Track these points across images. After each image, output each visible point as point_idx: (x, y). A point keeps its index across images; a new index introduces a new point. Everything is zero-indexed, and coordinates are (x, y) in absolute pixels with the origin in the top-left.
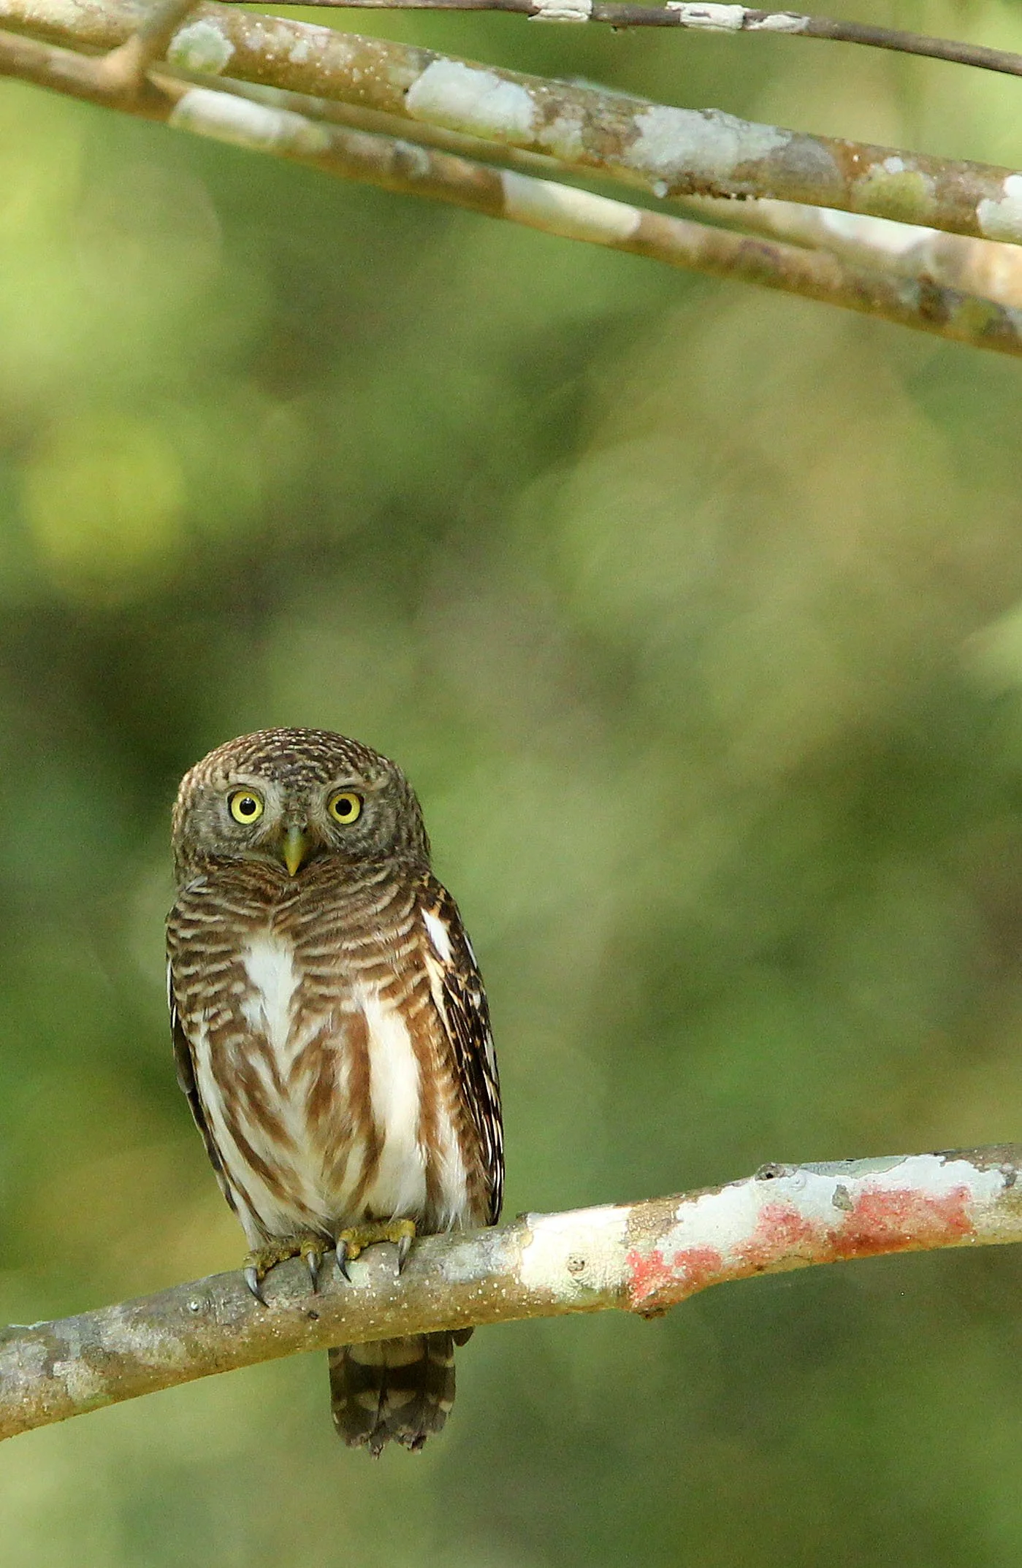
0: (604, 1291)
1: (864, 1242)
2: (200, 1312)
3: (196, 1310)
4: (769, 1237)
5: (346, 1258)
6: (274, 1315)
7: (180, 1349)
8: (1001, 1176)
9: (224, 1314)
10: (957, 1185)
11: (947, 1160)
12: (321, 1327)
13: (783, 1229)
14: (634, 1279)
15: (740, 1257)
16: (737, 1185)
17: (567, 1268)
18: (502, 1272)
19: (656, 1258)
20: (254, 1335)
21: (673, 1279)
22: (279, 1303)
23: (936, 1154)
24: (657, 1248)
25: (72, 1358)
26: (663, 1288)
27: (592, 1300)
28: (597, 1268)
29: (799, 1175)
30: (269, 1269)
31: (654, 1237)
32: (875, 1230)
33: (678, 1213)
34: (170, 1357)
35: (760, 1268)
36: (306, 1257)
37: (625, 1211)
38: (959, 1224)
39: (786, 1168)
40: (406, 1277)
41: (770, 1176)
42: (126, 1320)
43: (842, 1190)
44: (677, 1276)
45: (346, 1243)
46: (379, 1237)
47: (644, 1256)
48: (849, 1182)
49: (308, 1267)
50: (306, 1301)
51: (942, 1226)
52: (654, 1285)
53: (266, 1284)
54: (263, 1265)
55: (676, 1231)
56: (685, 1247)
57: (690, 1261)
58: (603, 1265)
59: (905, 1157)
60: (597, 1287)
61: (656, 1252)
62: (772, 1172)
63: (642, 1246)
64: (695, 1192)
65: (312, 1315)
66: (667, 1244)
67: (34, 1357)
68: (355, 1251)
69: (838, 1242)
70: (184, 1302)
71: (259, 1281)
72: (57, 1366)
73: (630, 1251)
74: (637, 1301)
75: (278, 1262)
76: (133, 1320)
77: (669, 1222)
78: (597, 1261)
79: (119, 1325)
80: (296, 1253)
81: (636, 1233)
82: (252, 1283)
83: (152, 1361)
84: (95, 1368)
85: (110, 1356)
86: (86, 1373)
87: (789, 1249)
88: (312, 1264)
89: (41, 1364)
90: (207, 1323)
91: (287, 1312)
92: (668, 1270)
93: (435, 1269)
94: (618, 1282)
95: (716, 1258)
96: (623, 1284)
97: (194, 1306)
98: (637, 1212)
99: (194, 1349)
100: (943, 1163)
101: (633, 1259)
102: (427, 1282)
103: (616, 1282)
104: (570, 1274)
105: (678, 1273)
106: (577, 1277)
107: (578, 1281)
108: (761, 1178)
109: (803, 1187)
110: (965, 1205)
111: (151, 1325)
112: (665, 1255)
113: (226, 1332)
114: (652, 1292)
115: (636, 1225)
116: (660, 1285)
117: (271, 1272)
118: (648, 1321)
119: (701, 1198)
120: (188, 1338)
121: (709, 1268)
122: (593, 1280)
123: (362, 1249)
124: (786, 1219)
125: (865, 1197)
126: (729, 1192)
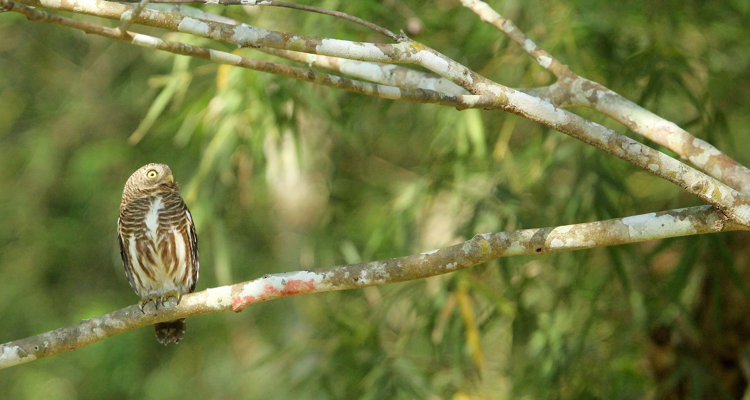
0: (227, 307)
1: (290, 293)
2: (128, 315)
3: (127, 315)
4: (266, 292)
5: (163, 301)
6: (147, 315)
7: (124, 324)
8: (322, 276)
9: (134, 315)
10: (311, 278)
11: (309, 272)
12: (158, 318)
13: (270, 290)
14: (234, 304)
15: (259, 297)
16: (258, 280)
17: (217, 302)
18: (201, 303)
19: (239, 298)
20: (142, 320)
21: (243, 303)
22: (148, 312)
23: (306, 271)
24: (239, 296)
25: (98, 327)
26: (241, 305)
27: (223, 309)
28: (225, 301)
29: (273, 277)
30: (145, 304)
31: (238, 293)
32: (292, 290)
33: (244, 287)
34: (121, 326)
35: (264, 300)
36: (154, 301)
37: (231, 287)
38: (312, 288)
39: (270, 275)
40: (179, 305)
41: (266, 277)
42: (110, 318)
43: (283, 280)
44: (244, 302)
45: (163, 298)
46: (171, 295)
47: (236, 298)
48: (285, 278)
49: (155, 304)
50: (154, 312)
51: (308, 288)
52: (238, 305)
53: (144, 308)
54: (143, 304)
55: (244, 291)
56: (246, 295)
57: (247, 299)
58: (226, 300)
59: (298, 272)
60: (225, 306)
61: (239, 297)
62: (266, 276)
63: (236, 296)
64: (248, 282)
65: (156, 315)
66: (241, 295)
67: (89, 327)
68: (165, 299)
69: (283, 293)
70: (125, 313)
71: (143, 307)
72: (94, 329)
73: (232, 297)
74: (235, 308)
75: (147, 302)
76: (113, 318)
77: (242, 290)
78: (225, 300)
79: (109, 319)
80: (152, 300)
81: (234, 292)
82: (141, 308)
83: (118, 327)
84: (103, 330)
85: (107, 327)
86: (101, 331)
87: (271, 295)
88: (155, 302)
89: (90, 329)
90: (130, 318)
91: (150, 314)
92: (242, 301)
93: (185, 303)
94: (230, 304)
95: (253, 298)
96: (231, 305)
97: (127, 314)
98: (234, 287)
99: (127, 324)
100: (308, 273)
101: (233, 299)
102: (183, 306)
103: (229, 305)
104: (218, 303)
105: (245, 302)
106: (220, 304)
107: (220, 305)
108: (263, 278)
109: (274, 280)
110: (314, 283)
111: (117, 318)
112: (241, 298)
113: (135, 320)
114: (238, 307)
115: (234, 290)
116: (240, 305)
117: (145, 305)
118: (237, 314)
119: (249, 283)
120: (126, 322)
121: (252, 300)
122: (224, 304)
123: (167, 299)
124: (270, 288)
125: (289, 282)
126: (256, 282)
